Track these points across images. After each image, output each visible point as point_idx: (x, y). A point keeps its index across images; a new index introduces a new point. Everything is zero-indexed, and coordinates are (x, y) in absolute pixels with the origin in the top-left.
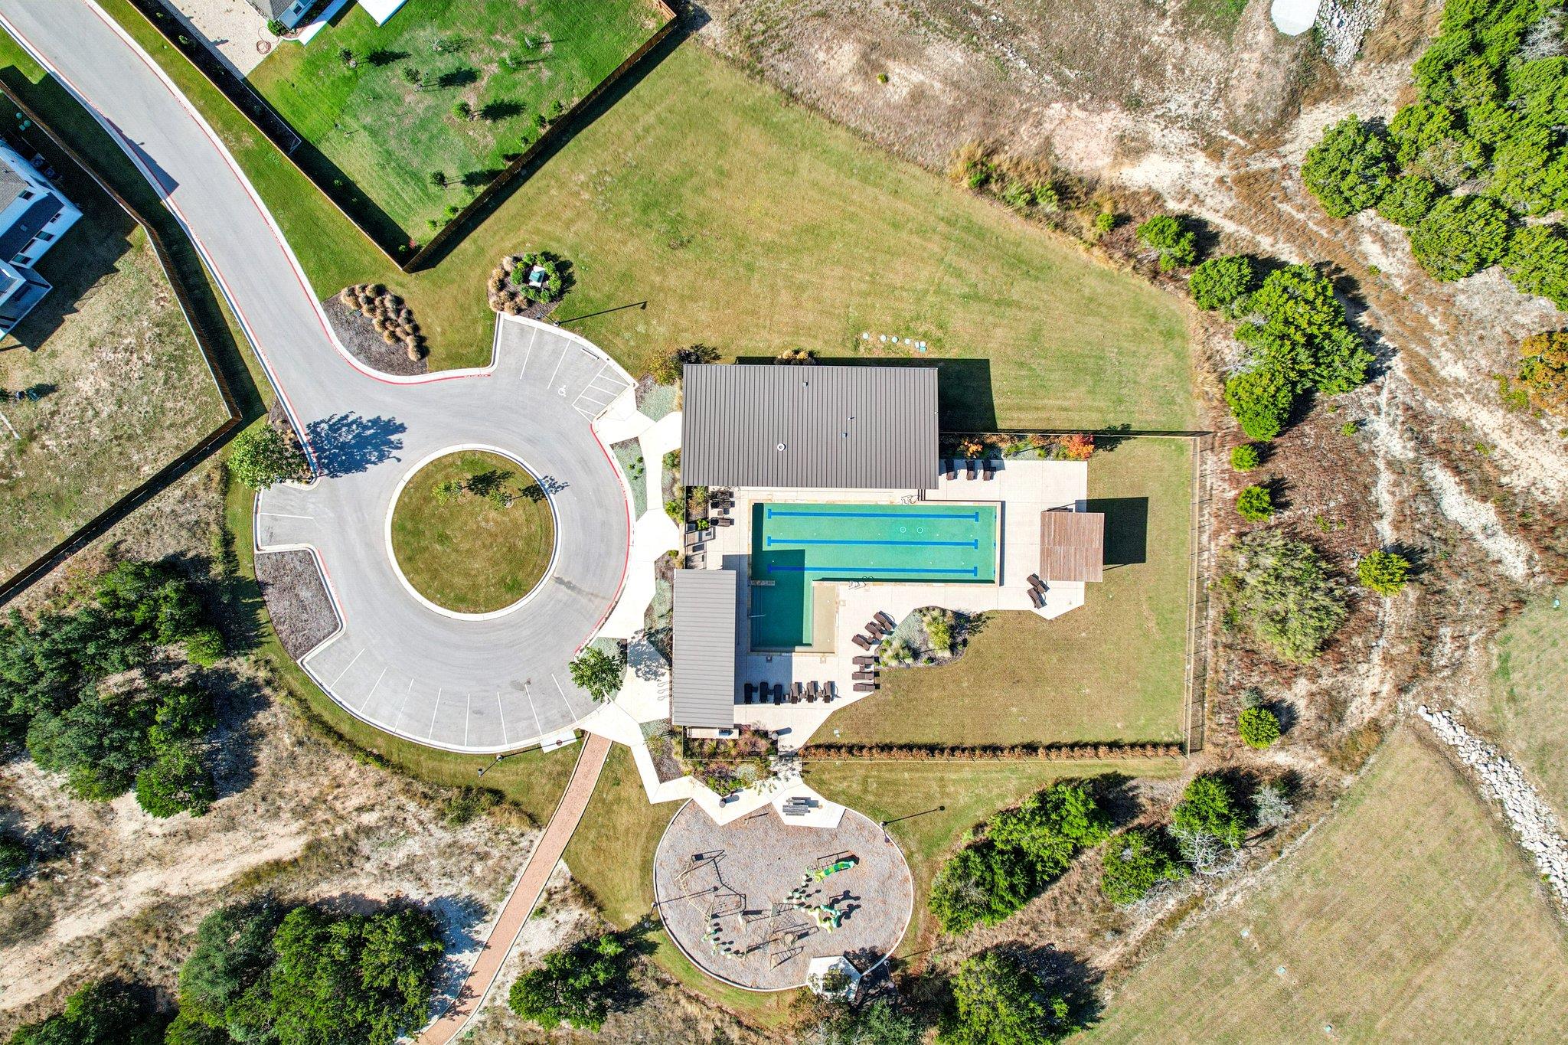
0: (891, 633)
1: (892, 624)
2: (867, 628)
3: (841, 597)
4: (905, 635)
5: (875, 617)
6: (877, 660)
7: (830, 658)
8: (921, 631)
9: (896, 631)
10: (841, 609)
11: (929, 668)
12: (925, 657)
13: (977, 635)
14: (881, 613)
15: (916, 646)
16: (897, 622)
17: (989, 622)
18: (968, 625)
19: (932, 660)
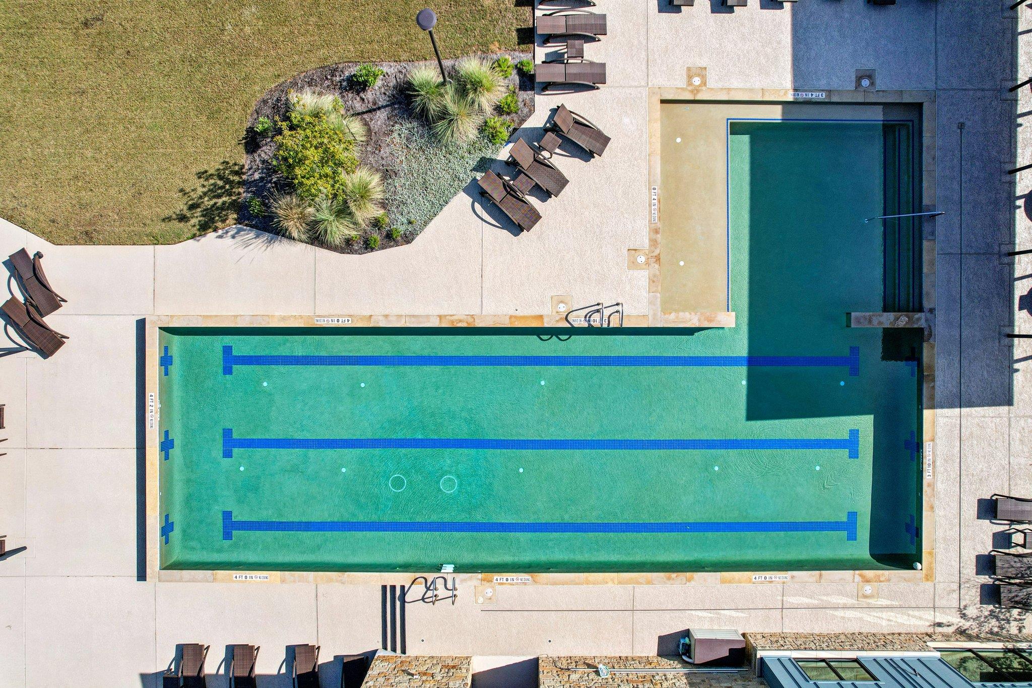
0: (484, 165)
1: (480, 194)
2: (562, 182)
3: (642, 277)
4: (439, 161)
5: (535, 217)
6: (528, 81)
7: (676, 87)
8: (387, 174)
9: (466, 171)
10: (643, 240)
11: (362, 56)
12: (376, 92)
13: (213, 166)
14: (516, 228)
15: (404, 128)
16: (462, 201)
17: (181, 206)
18: (244, 194)
19: (356, 85)
